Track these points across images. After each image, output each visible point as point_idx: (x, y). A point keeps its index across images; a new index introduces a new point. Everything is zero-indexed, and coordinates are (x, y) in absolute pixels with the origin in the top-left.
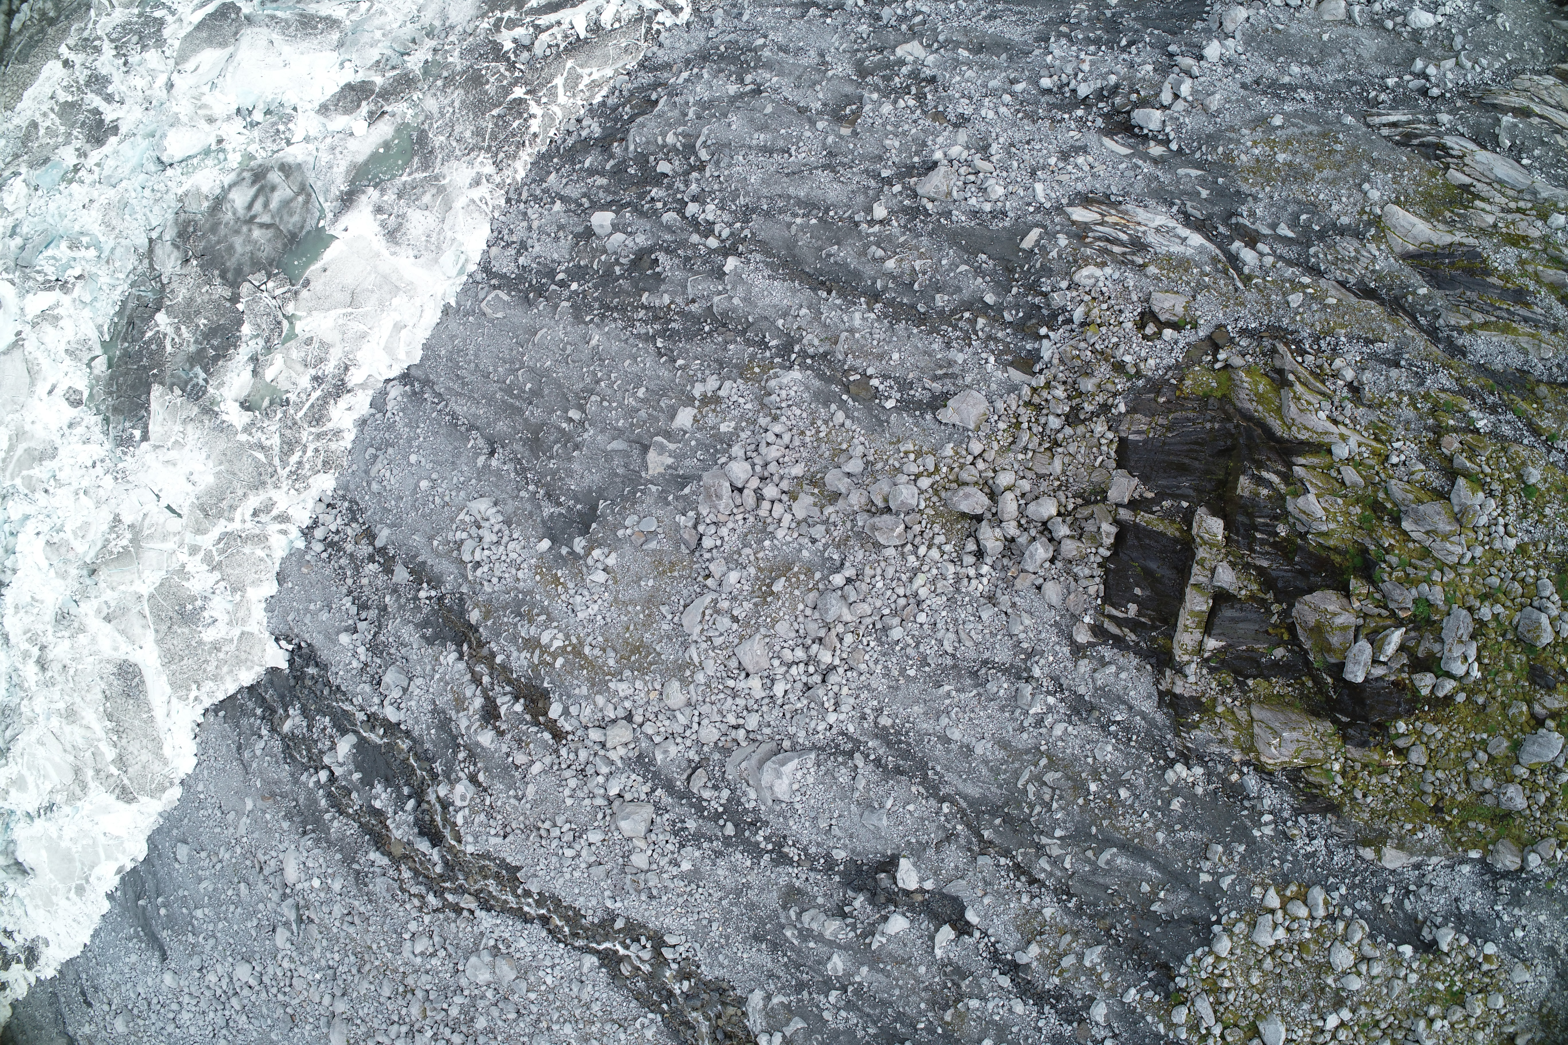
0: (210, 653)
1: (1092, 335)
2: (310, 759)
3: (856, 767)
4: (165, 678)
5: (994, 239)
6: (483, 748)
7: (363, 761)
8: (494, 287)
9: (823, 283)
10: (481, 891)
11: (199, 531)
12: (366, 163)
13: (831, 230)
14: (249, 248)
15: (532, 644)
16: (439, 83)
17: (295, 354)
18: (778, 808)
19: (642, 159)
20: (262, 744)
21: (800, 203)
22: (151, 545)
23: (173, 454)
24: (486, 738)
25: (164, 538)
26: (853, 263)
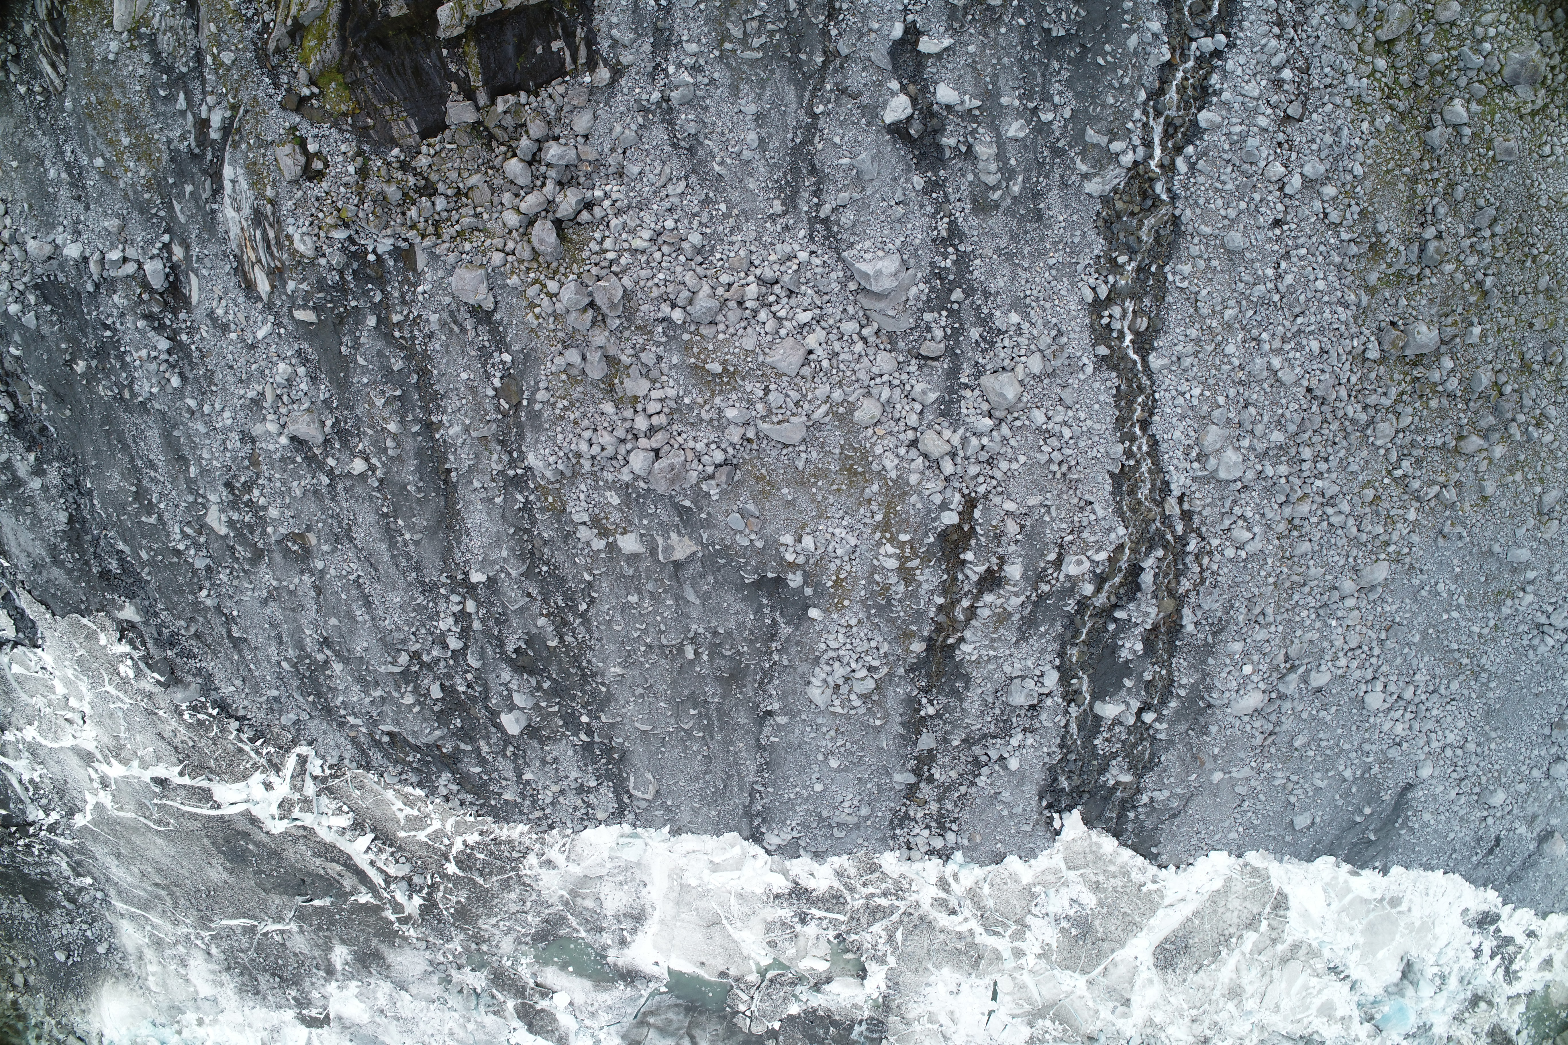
0: (1105, 890)
1: (349, 212)
2: (1142, 740)
3: (833, 210)
4: (1152, 921)
5: (325, 350)
6: (1026, 570)
7: (1112, 685)
8: (630, 797)
9: (446, 482)
10: (1154, 500)
11: (998, 956)
12: (589, 977)
13: (399, 501)
15: (906, 574)
16: (484, 948)
17: (791, 952)
18: (912, 261)
19: (443, 718)
20: (1156, 794)
21: (393, 545)
22: (1037, 996)
23: (944, 1019)
24: (1014, 571)
25: (1022, 987)
26: (412, 463)
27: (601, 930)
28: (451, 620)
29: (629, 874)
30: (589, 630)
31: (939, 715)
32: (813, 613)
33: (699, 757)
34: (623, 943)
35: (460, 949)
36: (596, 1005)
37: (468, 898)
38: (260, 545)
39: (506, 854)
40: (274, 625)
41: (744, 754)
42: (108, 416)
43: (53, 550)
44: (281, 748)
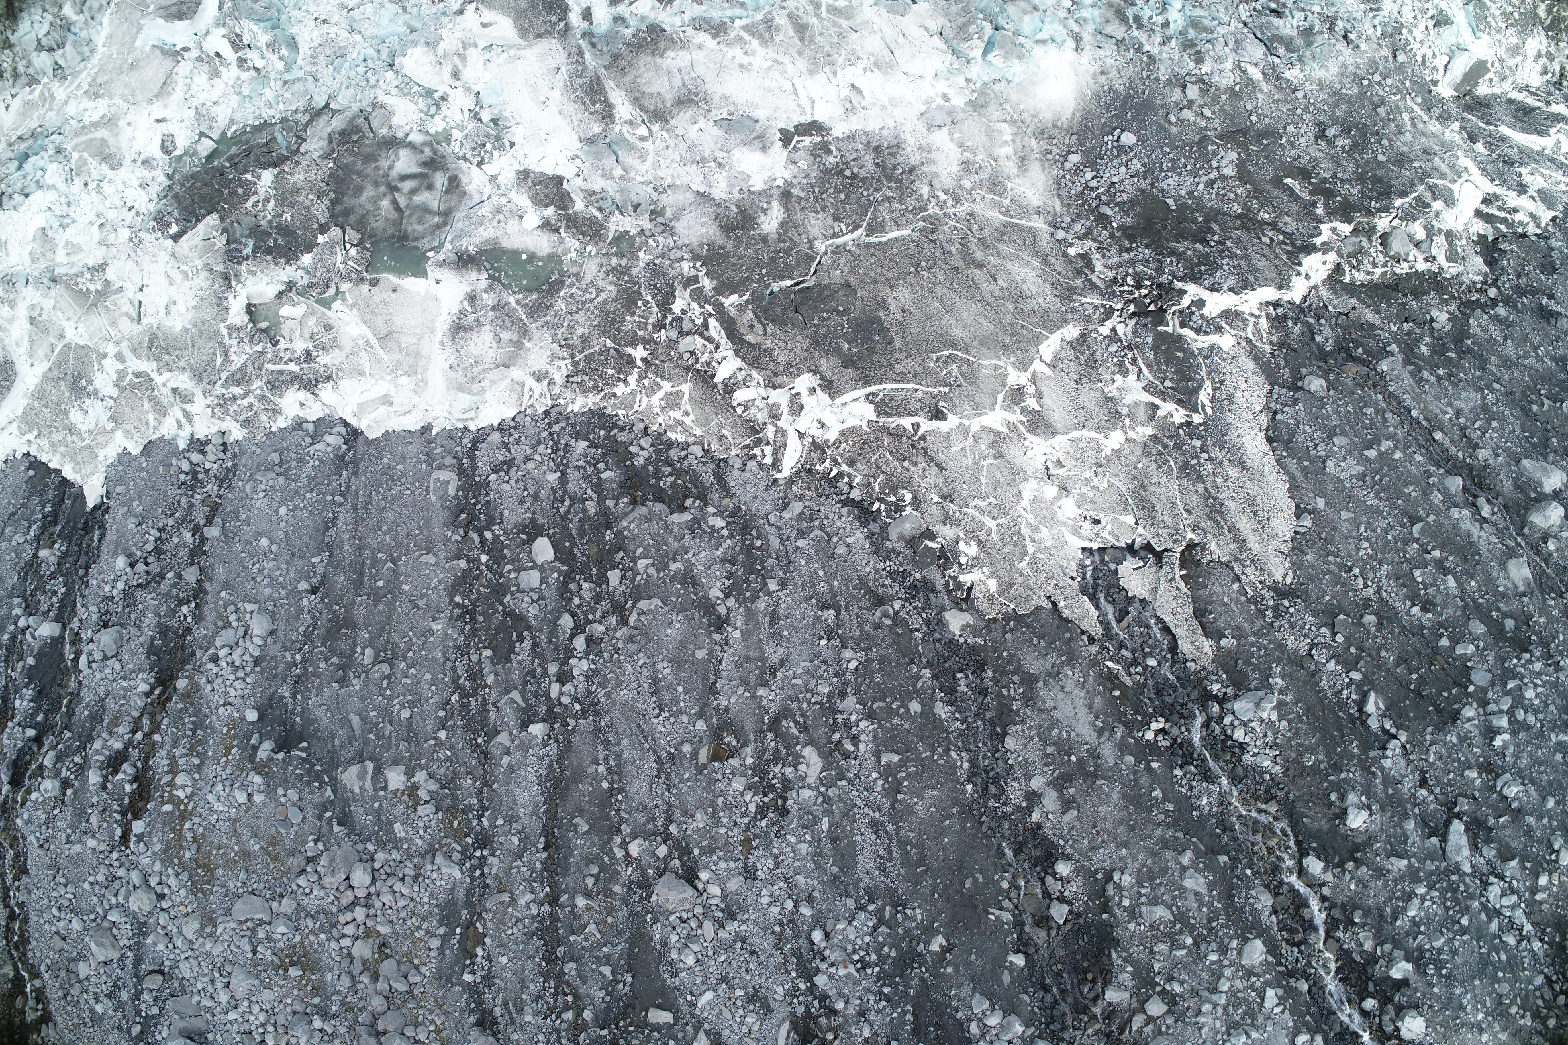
0: (64, 428)
4: (26, 402)
5: (651, 978)
6: (88, 777)
7: (46, 655)
8: (459, 468)
9: (551, 837)
11: (136, 352)
12: (505, 252)
13: (603, 810)
14: (369, 206)
15: (174, 767)
16: (614, 261)
17: (313, 320)
20: (23, 538)
22: (103, 316)
23: (177, 276)
24: (96, 776)
25: (113, 323)
26: (574, 859)
27: (494, 308)
28: (576, 672)
29: (469, 375)
30: (454, 669)
31: (181, 603)
32: (252, 716)
33: (385, 528)
34: (472, 298)
35: (641, 254)
36: (495, 224)
37: (623, 320)
38: (770, 736)
39: (586, 378)
40: (777, 635)
41: (346, 537)
42: (916, 884)
43: (1030, 699)
44: (810, 471)
